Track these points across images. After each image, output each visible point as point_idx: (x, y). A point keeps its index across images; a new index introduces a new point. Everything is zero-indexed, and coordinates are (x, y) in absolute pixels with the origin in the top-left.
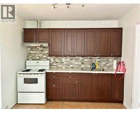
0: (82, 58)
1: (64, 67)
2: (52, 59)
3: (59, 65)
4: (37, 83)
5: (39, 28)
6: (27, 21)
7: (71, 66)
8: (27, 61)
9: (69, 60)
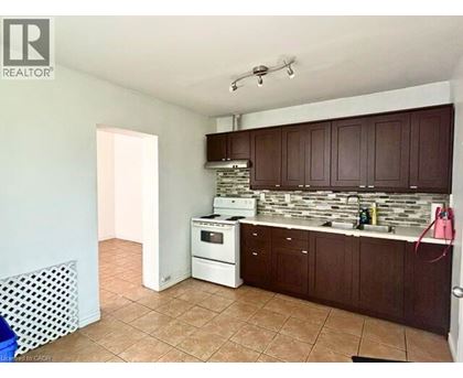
0: (334, 196)
1: (289, 216)
2: (263, 197)
3: (277, 210)
4: (222, 242)
5: (236, 129)
6: (218, 120)
7: (305, 213)
8: (216, 199)
9: (299, 198)
